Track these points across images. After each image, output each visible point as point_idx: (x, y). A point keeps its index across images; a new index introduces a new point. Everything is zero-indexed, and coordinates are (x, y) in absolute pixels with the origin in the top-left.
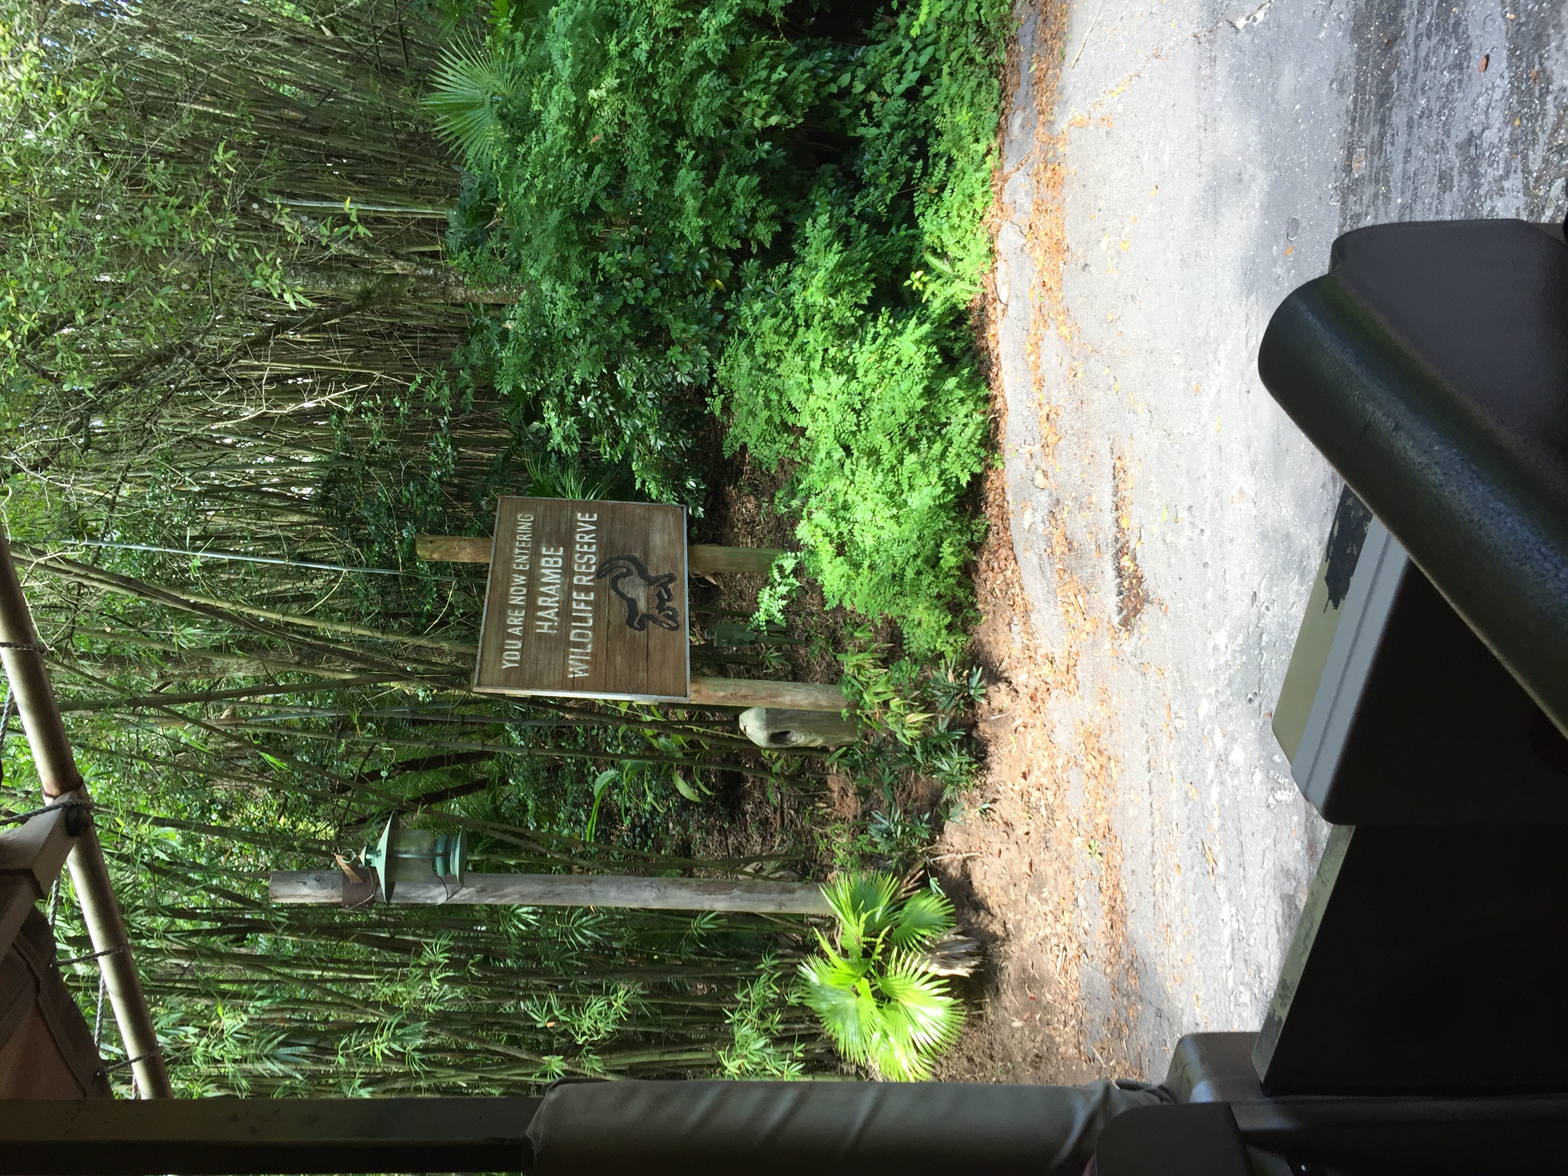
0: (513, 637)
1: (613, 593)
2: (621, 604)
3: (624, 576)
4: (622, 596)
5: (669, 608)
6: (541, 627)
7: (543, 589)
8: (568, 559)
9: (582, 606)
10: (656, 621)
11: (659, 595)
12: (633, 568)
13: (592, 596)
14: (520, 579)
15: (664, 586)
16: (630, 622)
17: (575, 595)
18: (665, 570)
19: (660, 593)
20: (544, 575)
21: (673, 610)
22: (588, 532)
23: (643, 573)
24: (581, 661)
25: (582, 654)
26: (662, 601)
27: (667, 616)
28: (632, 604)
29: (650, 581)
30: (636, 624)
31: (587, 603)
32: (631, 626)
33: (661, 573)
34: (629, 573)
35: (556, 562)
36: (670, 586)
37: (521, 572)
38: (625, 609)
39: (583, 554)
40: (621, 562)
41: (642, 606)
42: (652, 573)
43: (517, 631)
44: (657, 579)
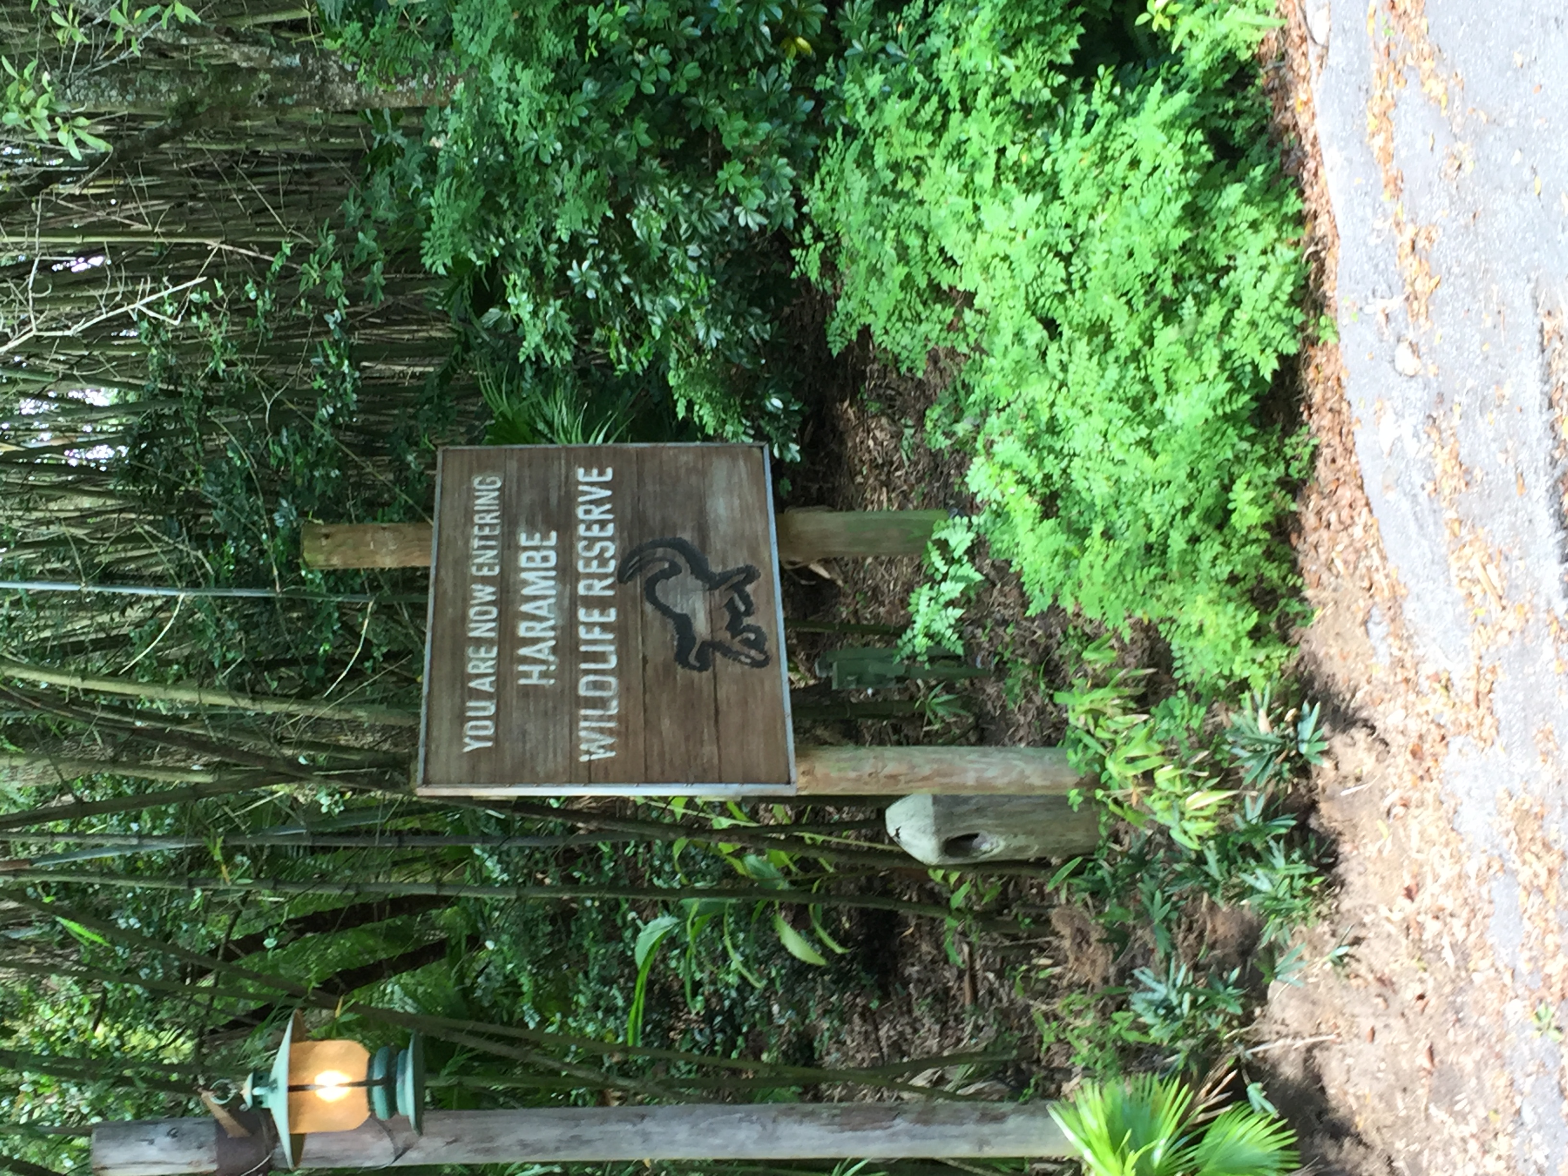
0: (479, 695)
1: (649, 607)
2: (664, 627)
3: (666, 575)
4: (665, 610)
5: (749, 628)
6: (527, 675)
7: (526, 608)
8: (566, 551)
9: (597, 634)
10: (727, 652)
11: (731, 606)
12: (681, 561)
13: (612, 615)
14: (485, 593)
15: (739, 588)
16: (681, 657)
17: (582, 614)
18: (738, 560)
19: (732, 600)
20: (525, 583)
21: (757, 630)
22: (598, 502)
23: (699, 570)
24: (602, 731)
25: (601, 718)
26: (736, 616)
27: (747, 642)
28: (683, 623)
29: (712, 582)
30: (692, 659)
31: (604, 627)
32: (685, 664)
33: (731, 567)
34: (674, 570)
35: (545, 559)
36: (749, 588)
37: (485, 581)
38: (671, 637)
39: (592, 541)
40: (660, 551)
41: (701, 626)
42: (716, 568)
43: (484, 684)
44: (725, 577)
